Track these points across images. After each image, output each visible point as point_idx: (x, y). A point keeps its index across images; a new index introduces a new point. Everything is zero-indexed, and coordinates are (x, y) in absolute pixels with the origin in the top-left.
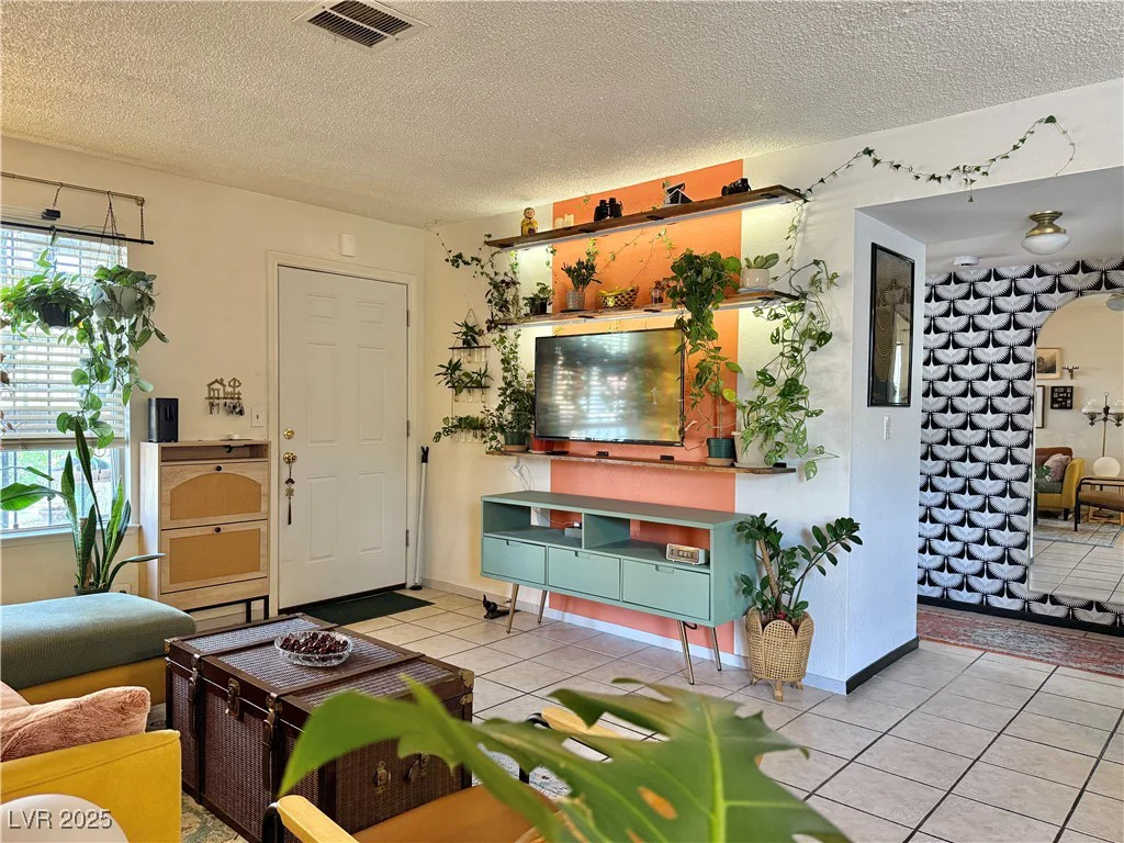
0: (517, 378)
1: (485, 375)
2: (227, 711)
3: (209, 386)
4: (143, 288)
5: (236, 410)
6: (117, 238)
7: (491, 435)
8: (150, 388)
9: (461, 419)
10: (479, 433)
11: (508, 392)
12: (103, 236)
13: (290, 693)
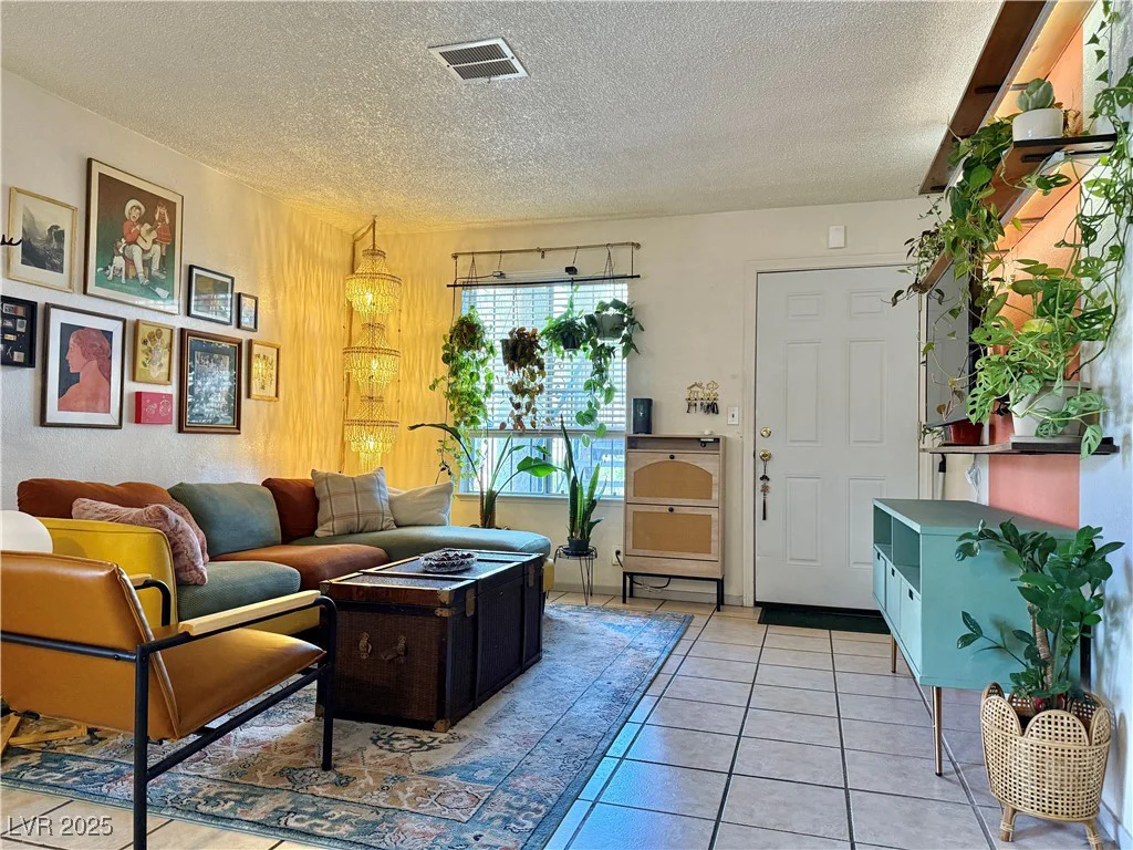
3: (689, 388)
5: (712, 408)
12: (604, 279)
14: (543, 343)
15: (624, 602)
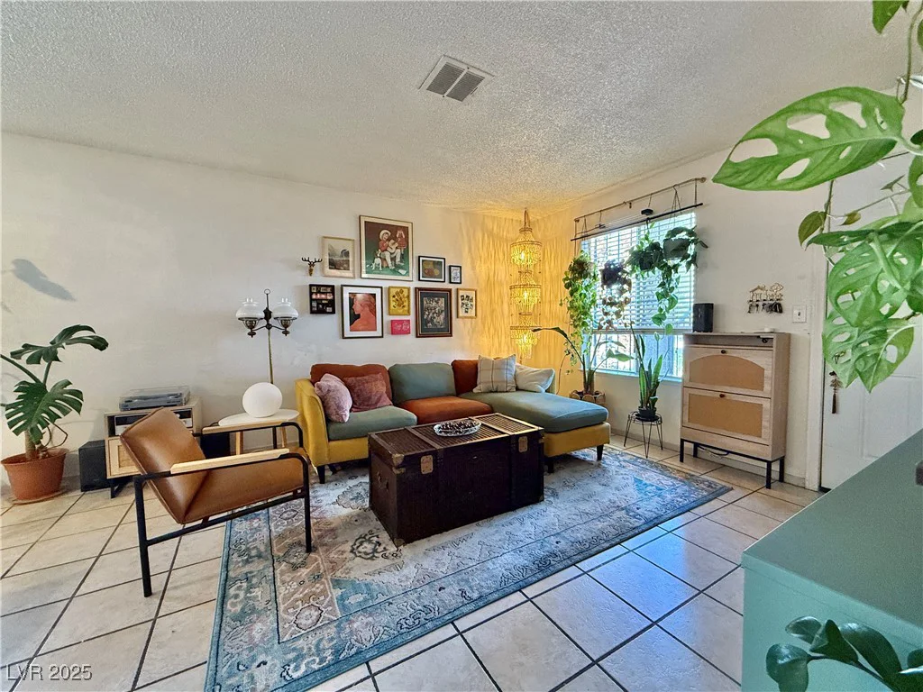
5: (776, 308)
14: (628, 269)
15: (682, 460)
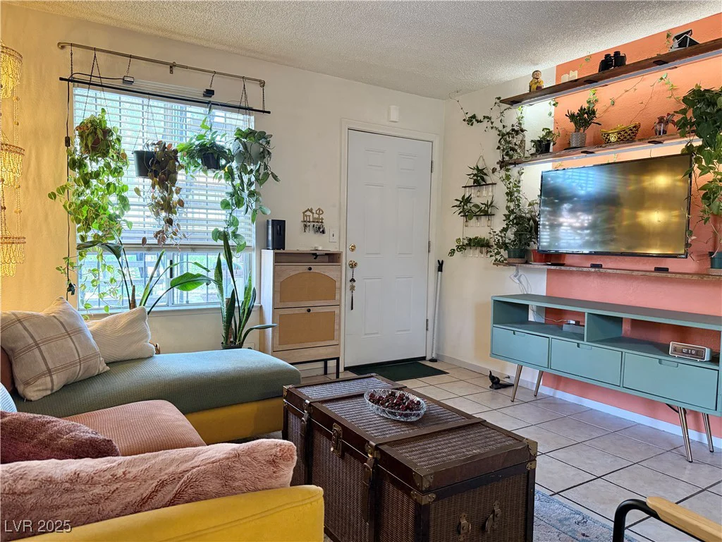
0: (519, 206)
1: (491, 205)
2: (332, 449)
3: (304, 213)
4: (264, 144)
5: (320, 230)
6: (248, 110)
7: (496, 251)
8: (269, 212)
9: (470, 240)
10: (484, 250)
11: (511, 218)
12: (240, 108)
13: (386, 443)
